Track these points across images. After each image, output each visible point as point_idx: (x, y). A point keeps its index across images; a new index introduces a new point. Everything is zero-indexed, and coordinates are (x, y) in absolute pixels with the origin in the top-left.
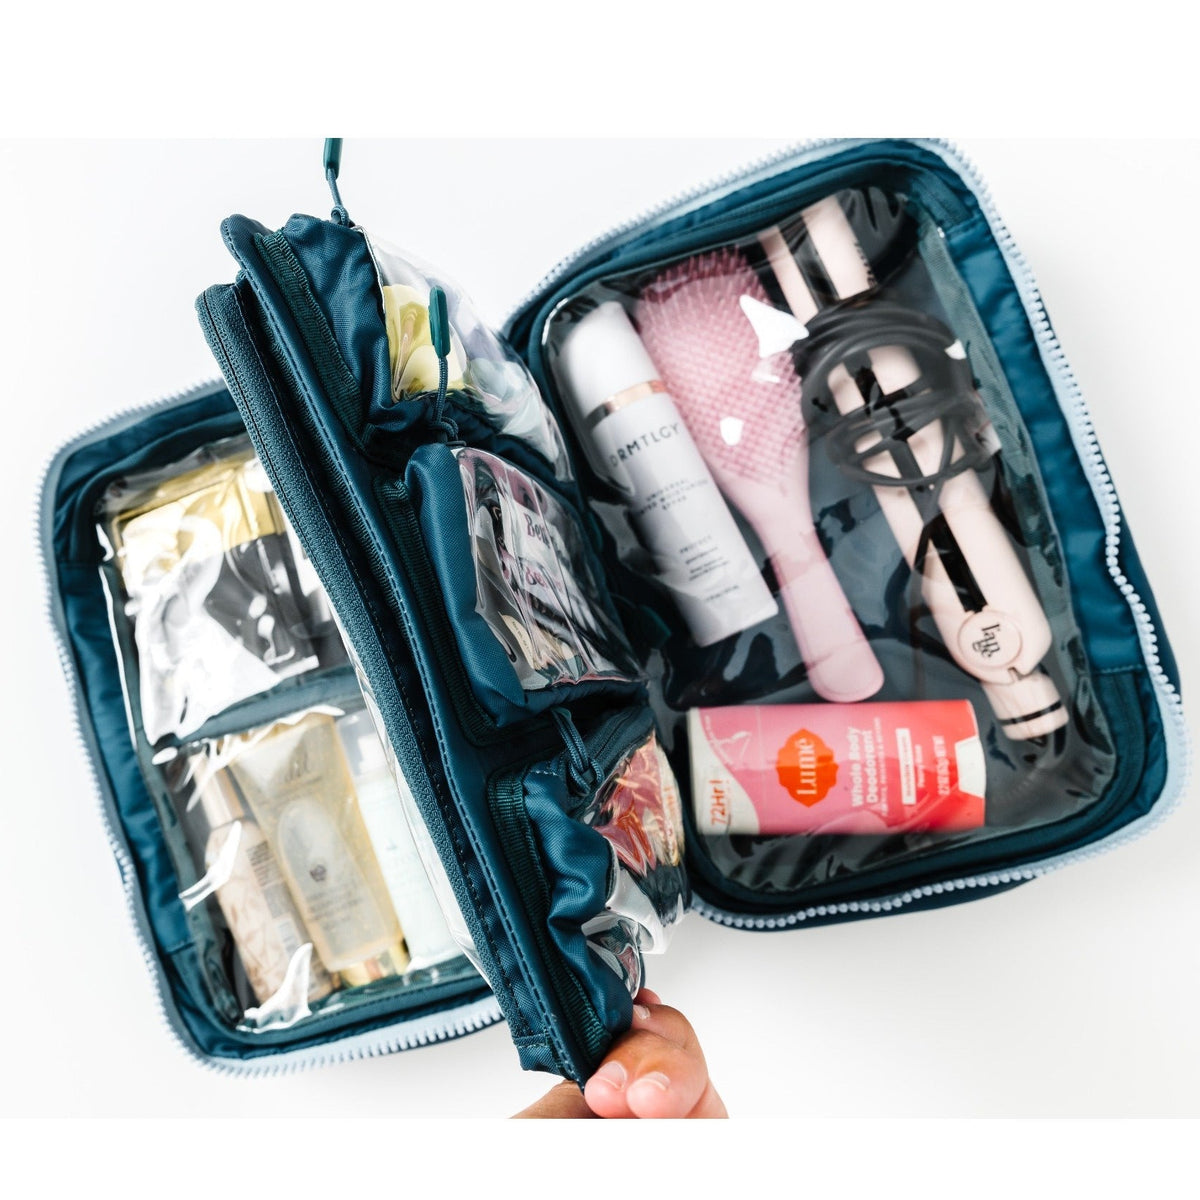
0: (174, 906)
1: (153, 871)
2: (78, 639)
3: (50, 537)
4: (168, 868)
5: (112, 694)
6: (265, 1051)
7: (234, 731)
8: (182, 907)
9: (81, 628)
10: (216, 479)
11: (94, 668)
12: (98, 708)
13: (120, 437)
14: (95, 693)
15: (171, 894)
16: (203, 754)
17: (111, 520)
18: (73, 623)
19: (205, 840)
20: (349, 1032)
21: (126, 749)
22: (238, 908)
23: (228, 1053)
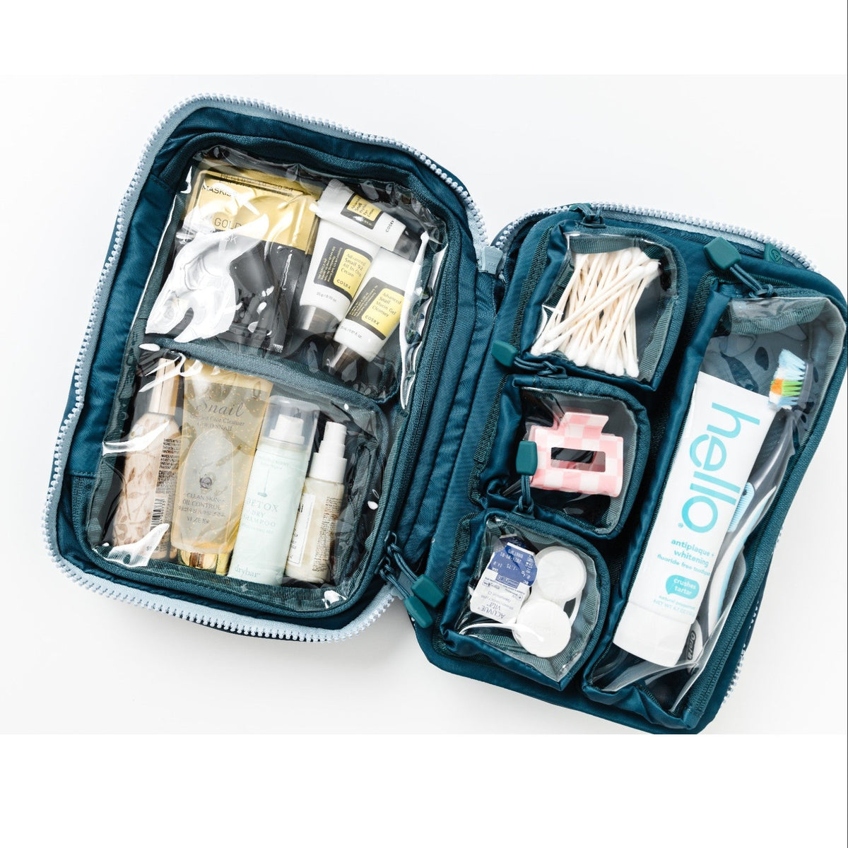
0: (95, 446)
1: (93, 416)
2: (134, 232)
3: (156, 152)
4: (105, 420)
5: (136, 285)
6: (103, 574)
7: (203, 360)
8: (100, 450)
9: (140, 226)
10: (288, 191)
11: (134, 258)
12: (120, 287)
13: (247, 119)
14: (124, 276)
15: (98, 438)
16: (173, 362)
17: (202, 169)
18: (136, 220)
19: (140, 416)
20: (167, 592)
21: (125, 326)
22: (138, 472)
23: (76, 561)
